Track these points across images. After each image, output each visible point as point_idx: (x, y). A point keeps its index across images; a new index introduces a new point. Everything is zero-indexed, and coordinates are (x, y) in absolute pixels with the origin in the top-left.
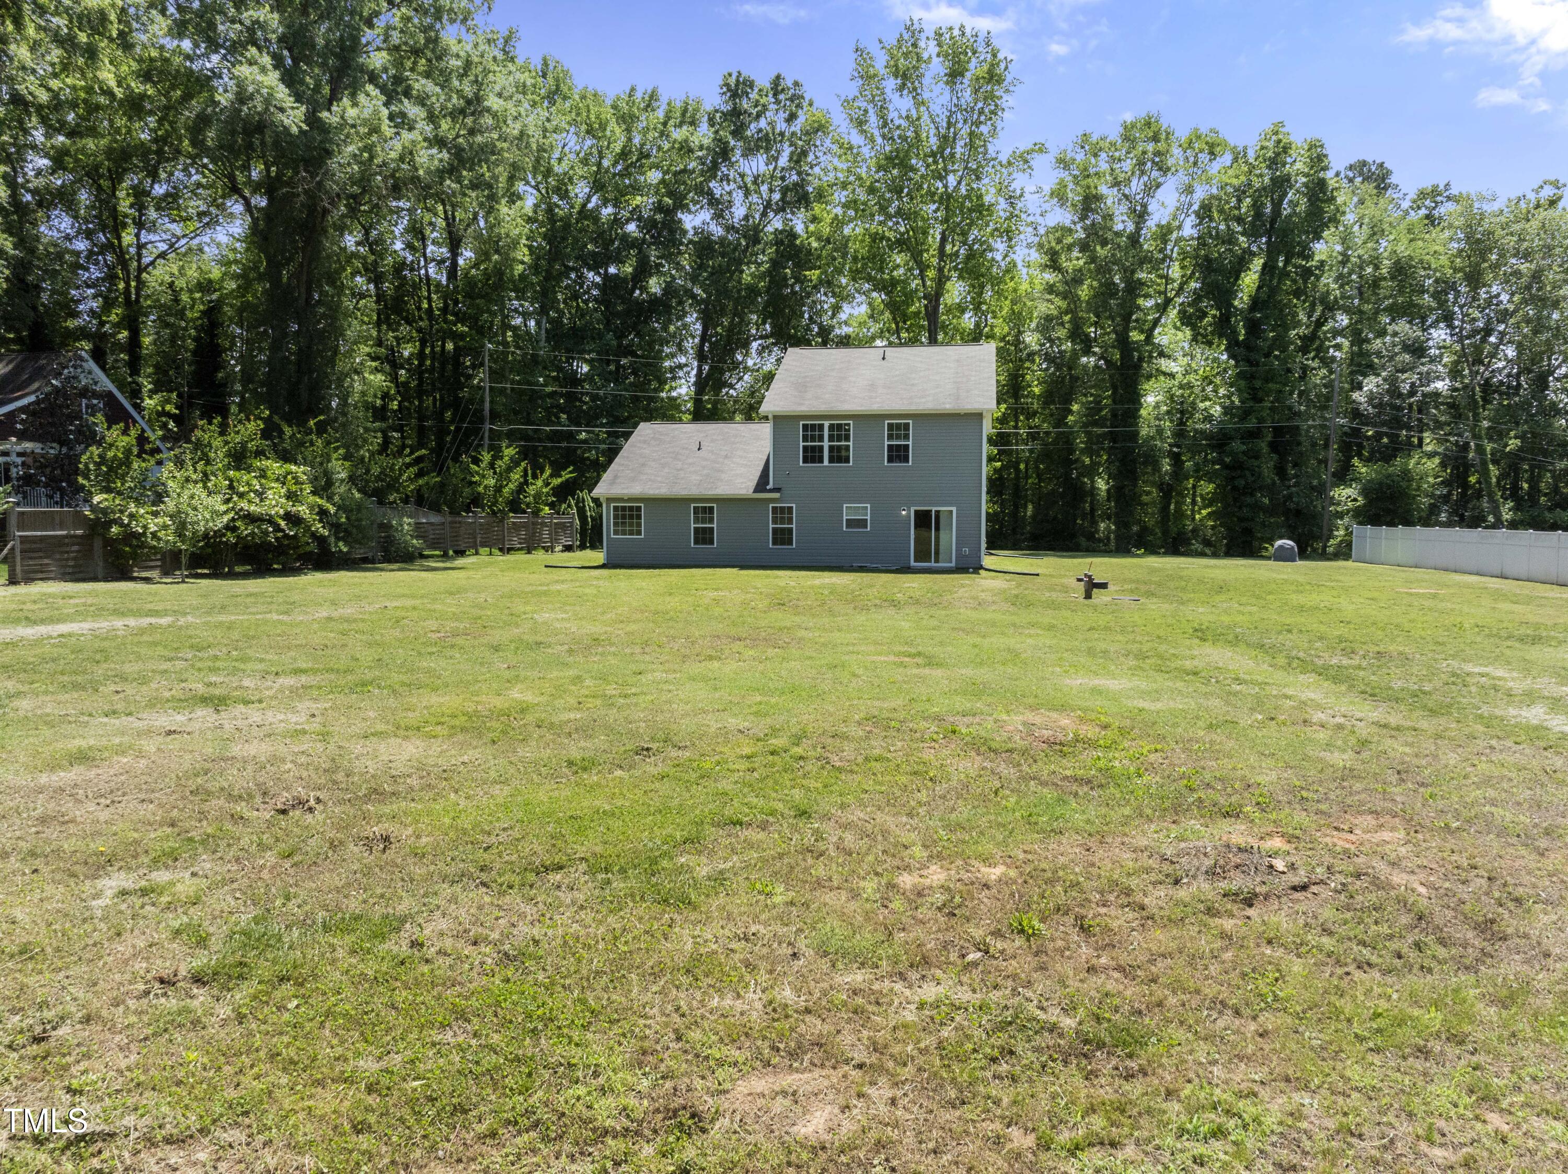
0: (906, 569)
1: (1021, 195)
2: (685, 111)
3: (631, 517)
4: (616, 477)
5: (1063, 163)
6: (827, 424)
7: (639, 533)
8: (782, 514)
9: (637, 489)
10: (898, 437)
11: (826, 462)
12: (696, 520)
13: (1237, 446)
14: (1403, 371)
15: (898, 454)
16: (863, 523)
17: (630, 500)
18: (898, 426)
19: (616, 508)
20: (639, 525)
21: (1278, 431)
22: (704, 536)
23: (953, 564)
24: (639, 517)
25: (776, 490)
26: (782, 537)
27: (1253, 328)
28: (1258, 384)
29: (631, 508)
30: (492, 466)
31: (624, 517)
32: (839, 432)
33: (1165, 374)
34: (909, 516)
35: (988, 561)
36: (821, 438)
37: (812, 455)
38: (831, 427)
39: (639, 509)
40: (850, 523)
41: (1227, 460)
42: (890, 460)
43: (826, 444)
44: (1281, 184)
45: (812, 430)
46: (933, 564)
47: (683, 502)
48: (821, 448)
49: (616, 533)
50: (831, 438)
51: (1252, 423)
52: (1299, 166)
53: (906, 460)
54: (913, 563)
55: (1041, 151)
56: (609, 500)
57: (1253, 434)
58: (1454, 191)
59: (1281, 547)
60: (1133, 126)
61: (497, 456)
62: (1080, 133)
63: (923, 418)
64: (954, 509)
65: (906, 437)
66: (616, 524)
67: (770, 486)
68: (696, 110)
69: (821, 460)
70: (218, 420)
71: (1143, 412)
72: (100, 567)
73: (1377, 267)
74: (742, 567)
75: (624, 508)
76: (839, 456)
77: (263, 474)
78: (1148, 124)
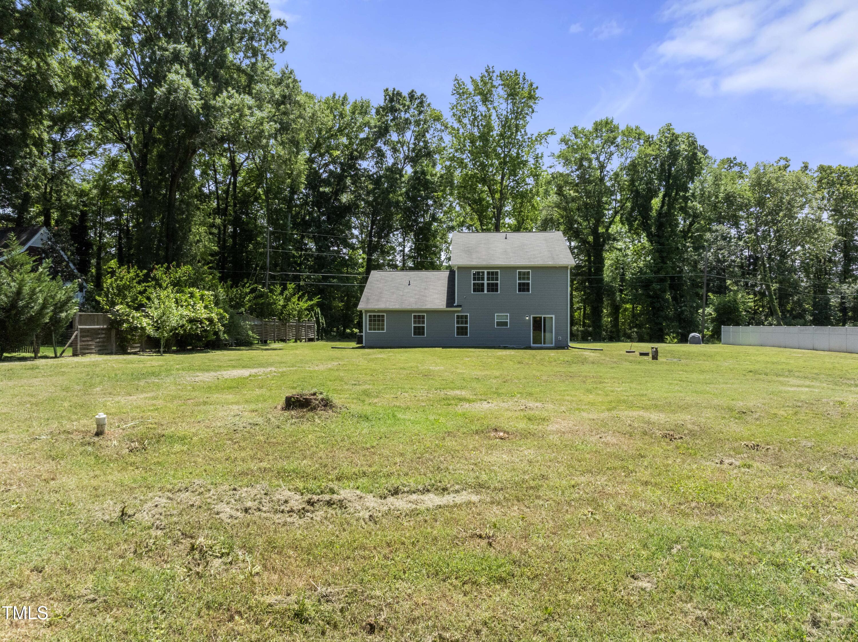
0: (530, 348)
1: (542, 157)
2: (362, 107)
3: (379, 321)
4: (368, 299)
5: (564, 141)
6: (486, 271)
7: (383, 329)
8: (462, 319)
9: (382, 305)
10: (524, 279)
11: (486, 292)
12: (415, 322)
13: (656, 286)
14: (721, 249)
15: (524, 288)
16: (506, 324)
17: (379, 311)
18: (524, 273)
19: (370, 316)
20: (383, 325)
21: (672, 278)
22: (419, 331)
23: (553, 345)
24: (383, 321)
25: (458, 306)
26: (462, 331)
27: (660, 226)
28: (665, 254)
29: (379, 316)
30: (282, 293)
31: (375, 321)
32: (493, 275)
33: (617, 249)
34: (530, 319)
35: (571, 344)
36: (483, 279)
37: (479, 288)
38: (488, 273)
39: (383, 316)
40: (499, 324)
41: (651, 293)
42: (520, 290)
43: (486, 282)
44: (674, 155)
45: (478, 276)
46: (543, 345)
47: (408, 312)
48: (483, 284)
49: (370, 329)
50: (488, 279)
51: (662, 275)
52: (683, 146)
53: (528, 290)
54: (532, 345)
55: (552, 133)
56: (366, 312)
57: (662, 280)
58: (738, 161)
59: (693, 337)
60: (601, 123)
61: (285, 288)
62: (573, 126)
63: (536, 269)
64: (553, 316)
65: (528, 279)
66: (370, 325)
67: (455, 304)
68: (368, 107)
69: (483, 290)
70: (165, 265)
71: (605, 268)
72: (114, 347)
73: (717, 197)
74: (443, 347)
75: (375, 316)
76: (493, 288)
77: (192, 295)
78: (607, 123)
